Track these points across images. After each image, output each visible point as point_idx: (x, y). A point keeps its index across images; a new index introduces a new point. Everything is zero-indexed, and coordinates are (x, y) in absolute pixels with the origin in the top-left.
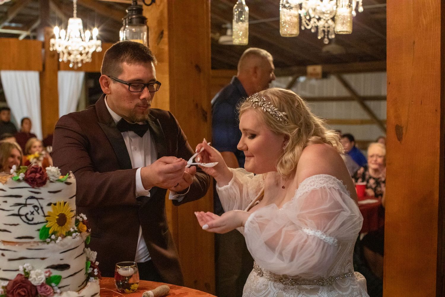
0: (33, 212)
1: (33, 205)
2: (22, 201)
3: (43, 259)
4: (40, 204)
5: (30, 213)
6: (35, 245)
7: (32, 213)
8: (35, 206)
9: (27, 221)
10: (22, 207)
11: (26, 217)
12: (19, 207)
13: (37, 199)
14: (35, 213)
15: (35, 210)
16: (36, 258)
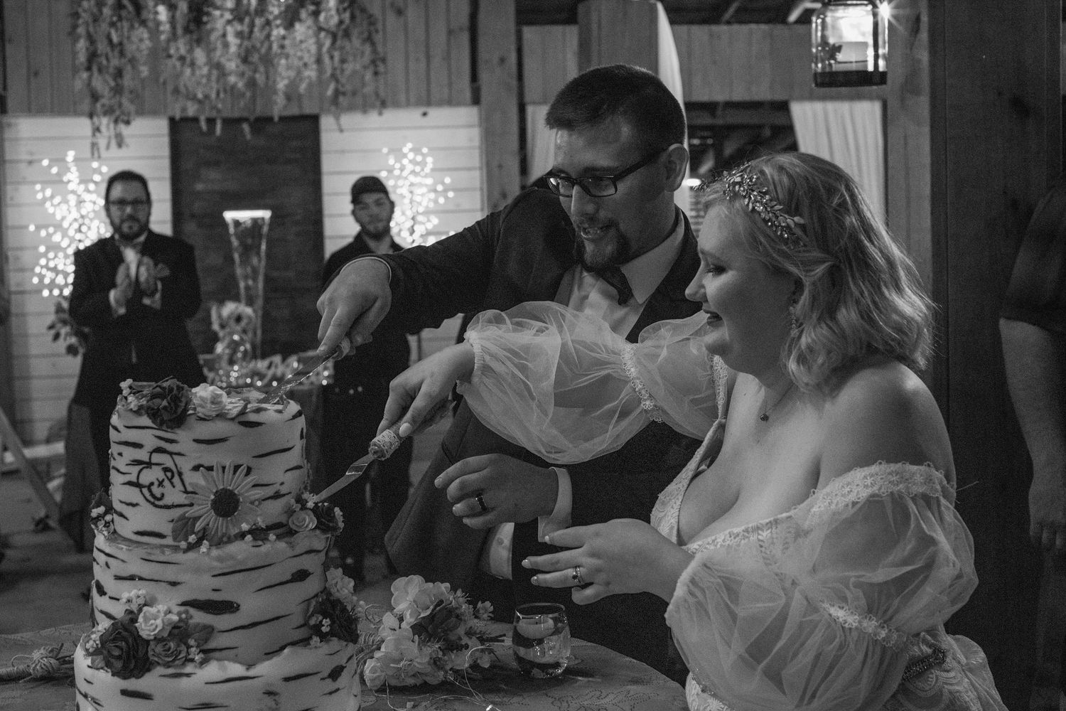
0: (163, 480)
1: (163, 466)
2: (142, 455)
3: (174, 584)
4: (176, 465)
5: (156, 483)
6: (158, 552)
7: (161, 484)
8: (166, 470)
9: (152, 500)
10: (144, 468)
11: (150, 491)
12: (139, 468)
13: (171, 454)
14: (166, 483)
15: (168, 478)
16: (160, 581)
